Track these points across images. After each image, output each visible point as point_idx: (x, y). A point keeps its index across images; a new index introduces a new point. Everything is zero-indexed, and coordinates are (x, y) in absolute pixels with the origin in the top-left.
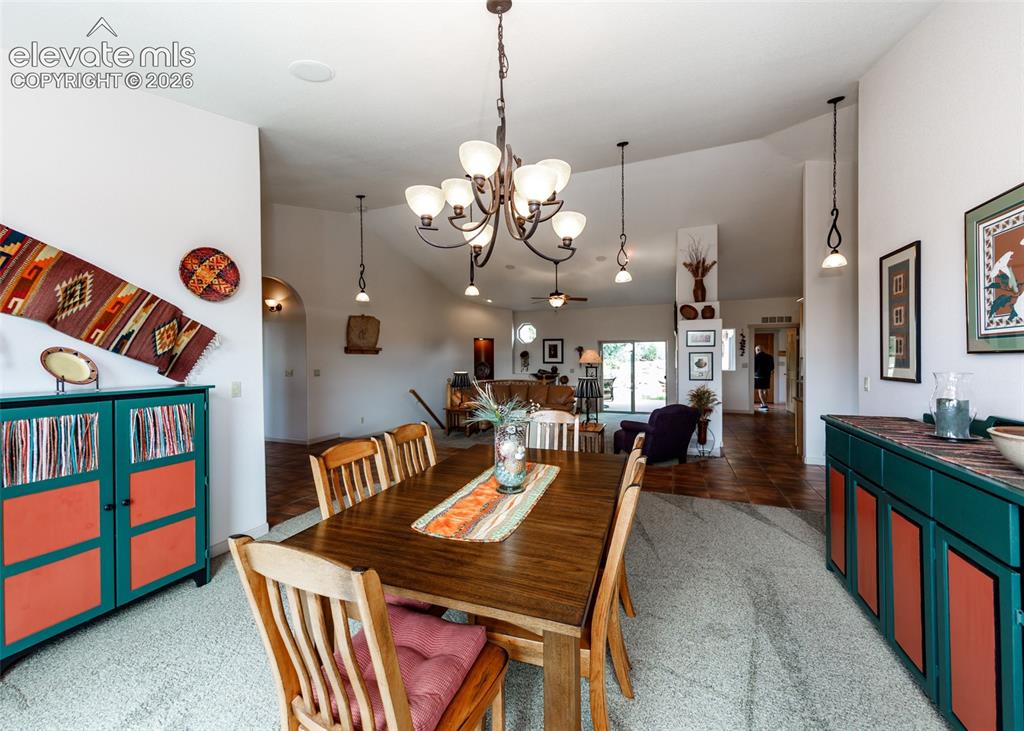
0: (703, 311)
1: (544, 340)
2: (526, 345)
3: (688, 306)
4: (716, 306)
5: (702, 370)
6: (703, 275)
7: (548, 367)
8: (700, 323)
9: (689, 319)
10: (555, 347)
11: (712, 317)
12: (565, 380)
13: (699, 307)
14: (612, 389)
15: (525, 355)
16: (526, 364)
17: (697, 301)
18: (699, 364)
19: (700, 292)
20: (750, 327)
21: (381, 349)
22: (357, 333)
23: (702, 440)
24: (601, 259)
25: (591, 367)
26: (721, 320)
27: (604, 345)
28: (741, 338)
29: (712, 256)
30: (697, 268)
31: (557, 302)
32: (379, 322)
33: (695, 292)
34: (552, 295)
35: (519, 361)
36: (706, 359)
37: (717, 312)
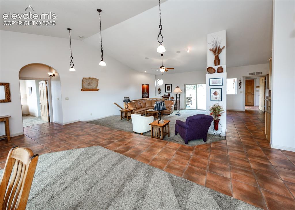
0: (218, 69)
1: (166, 85)
2: (160, 86)
3: (211, 68)
4: (224, 67)
5: (216, 96)
6: (219, 53)
7: (167, 94)
8: (216, 75)
9: (211, 73)
10: (169, 87)
11: (222, 72)
12: (172, 98)
13: (216, 68)
14: (191, 101)
15: (159, 90)
16: (160, 93)
17: (216, 65)
18: (215, 94)
19: (217, 61)
20: (243, 77)
21: (99, 89)
22: (87, 84)
23: (216, 128)
24: (178, 52)
25: (178, 94)
26: (226, 73)
27: (186, 86)
28: (240, 81)
29: (223, 44)
30: (216, 50)
31: (163, 70)
32: (98, 80)
33: (215, 61)
34: (160, 67)
35: (157, 92)
36: (219, 91)
37: (225, 69)
